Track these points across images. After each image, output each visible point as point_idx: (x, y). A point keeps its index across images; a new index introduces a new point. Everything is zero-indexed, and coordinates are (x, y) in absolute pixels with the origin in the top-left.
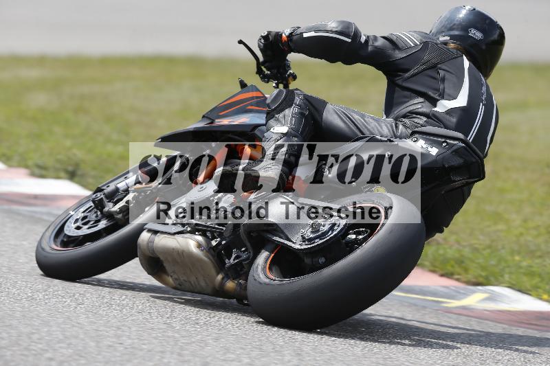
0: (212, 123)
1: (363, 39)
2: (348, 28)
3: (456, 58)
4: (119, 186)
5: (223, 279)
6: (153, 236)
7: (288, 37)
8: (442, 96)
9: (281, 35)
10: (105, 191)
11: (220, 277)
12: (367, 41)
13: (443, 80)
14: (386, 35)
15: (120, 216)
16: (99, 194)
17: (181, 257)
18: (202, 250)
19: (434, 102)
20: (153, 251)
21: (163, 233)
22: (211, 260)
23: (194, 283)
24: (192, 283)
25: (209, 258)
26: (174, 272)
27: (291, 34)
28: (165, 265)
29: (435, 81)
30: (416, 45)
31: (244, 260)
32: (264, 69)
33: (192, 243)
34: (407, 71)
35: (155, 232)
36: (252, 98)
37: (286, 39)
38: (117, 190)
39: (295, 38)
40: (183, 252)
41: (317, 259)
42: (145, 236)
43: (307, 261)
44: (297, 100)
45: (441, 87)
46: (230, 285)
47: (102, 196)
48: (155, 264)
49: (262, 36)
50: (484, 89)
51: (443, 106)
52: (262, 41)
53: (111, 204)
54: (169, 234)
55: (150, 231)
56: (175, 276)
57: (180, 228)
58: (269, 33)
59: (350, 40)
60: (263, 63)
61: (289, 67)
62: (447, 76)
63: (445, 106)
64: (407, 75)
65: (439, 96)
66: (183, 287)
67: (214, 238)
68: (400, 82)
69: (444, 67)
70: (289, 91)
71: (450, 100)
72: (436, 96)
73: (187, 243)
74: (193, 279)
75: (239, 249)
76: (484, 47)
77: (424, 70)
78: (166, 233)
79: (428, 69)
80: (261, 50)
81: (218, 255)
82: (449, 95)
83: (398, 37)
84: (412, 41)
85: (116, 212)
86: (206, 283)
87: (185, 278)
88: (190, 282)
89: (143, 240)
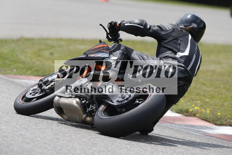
0: (87, 56)
1: (148, 27)
2: (142, 22)
3: (186, 35)
4: (49, 79)
5: (86, 116)
6: (60, 98)
7: (119, 24)
8: (179, 51)
9: (117, 23)
10: (43, 81)
11: (84, 116)
12: (150, 28)
13: (180, 44)
14: (158, 25)
15: (48, 91)
16: (40, 82)
17: (70, 107)
18: (78, 105)
19: (175, 53)
20: (59, 104)
21: (63, 97)
22: (81, 109)
23: (75, 118)
24: (74, 117)
25: (81, 108)
26: (67, 113)
27: (121, 23)
28: (63, 110)
29: (176, 44)
30: (170, 30)
31: (94, 109)
32: (109, 36)
33: (74, 102)
34: (166, 40)
35: (61, 97)
36: (103, 47)
37: (118, 25)
38: (48, 80)
39: (122, 25)
40: (71, 105)
41: (122, 110)
42: (57, 98)
43: (118, 110)
44: (122, 48)
45: (179, 47)
46: (88, 119)
47: (42, 83)
48: (60, 110)
49: (109, 23)
50: (196, 48)
51: (179, 55)
52: (109, 25)
53: (45, 86)
54: (66, 98)
55: (59, 96)
56: (67, 115)
57: (70, 96)
58: (112, 22)
59: (143, 27)
60: (109, 34)
61: (119, 36)
62: (182, 42)
63: (180, 55)
64: (166, 41)
65: (178, 51)
66: (70, 119)
67: (83, 100)
68: (162, 44)
69: (180, 39)
70: (119, 44)
71: (182, 53)
72: (176, 51)
73: (73, 101)
74: (74, 116)
75: (93, 105)
76: (197, 30)
77: (172, 40)
78: (64, 97)
79: (174, 40)
80: (108, 28)
81: (84, 107)
82: (182, 51)
83: (163, 26)
84: (168, 28)
85: (47, 89)
86: (79, 118)
87: (71, 116)
88: (73, 117)
89: (56, 100)
